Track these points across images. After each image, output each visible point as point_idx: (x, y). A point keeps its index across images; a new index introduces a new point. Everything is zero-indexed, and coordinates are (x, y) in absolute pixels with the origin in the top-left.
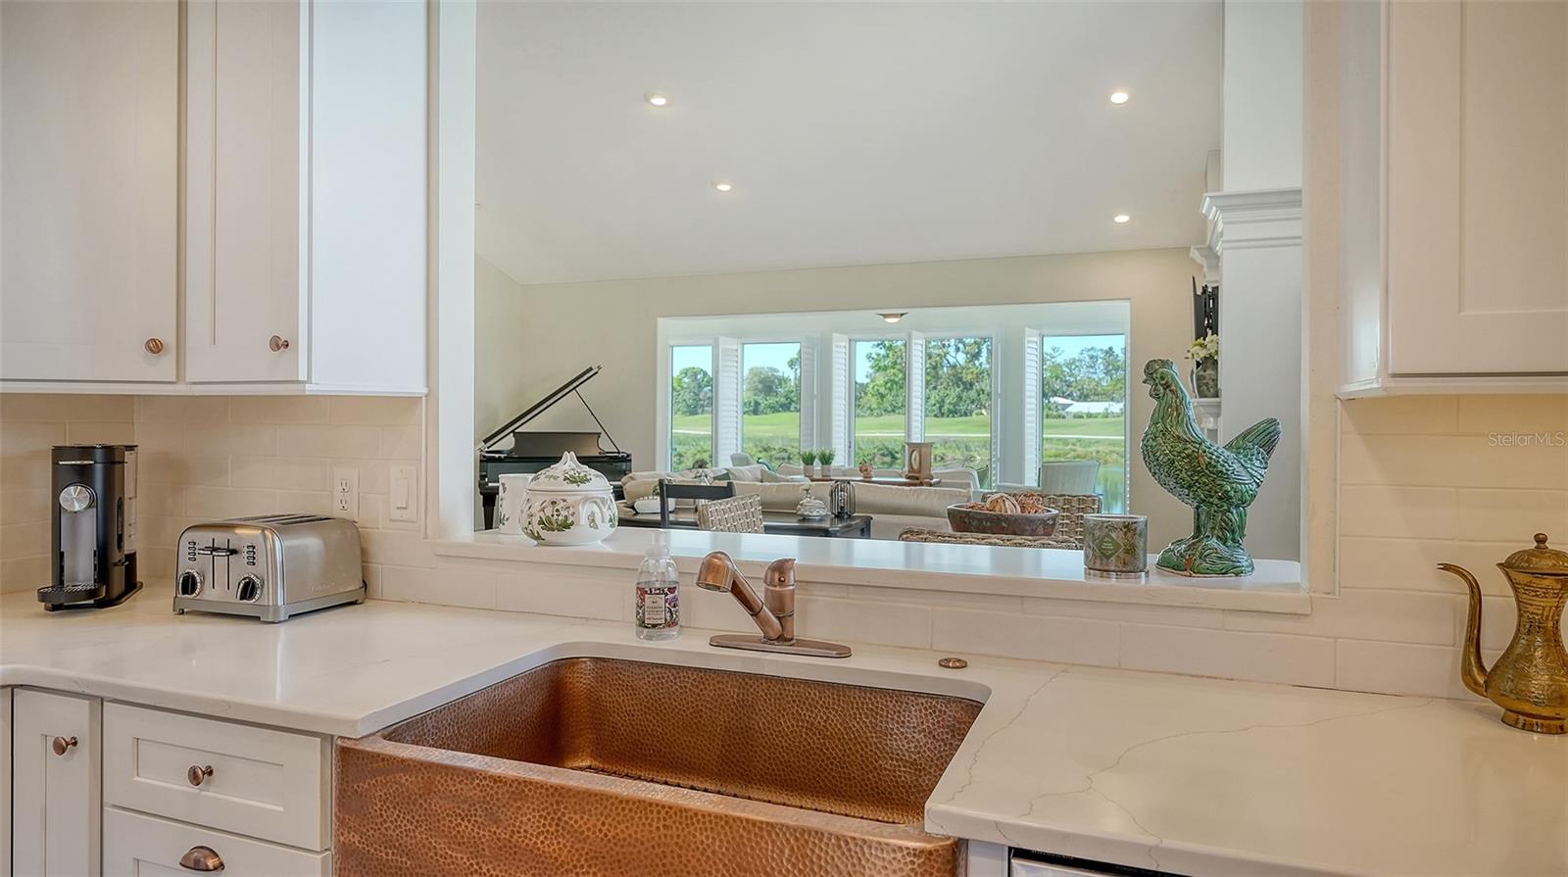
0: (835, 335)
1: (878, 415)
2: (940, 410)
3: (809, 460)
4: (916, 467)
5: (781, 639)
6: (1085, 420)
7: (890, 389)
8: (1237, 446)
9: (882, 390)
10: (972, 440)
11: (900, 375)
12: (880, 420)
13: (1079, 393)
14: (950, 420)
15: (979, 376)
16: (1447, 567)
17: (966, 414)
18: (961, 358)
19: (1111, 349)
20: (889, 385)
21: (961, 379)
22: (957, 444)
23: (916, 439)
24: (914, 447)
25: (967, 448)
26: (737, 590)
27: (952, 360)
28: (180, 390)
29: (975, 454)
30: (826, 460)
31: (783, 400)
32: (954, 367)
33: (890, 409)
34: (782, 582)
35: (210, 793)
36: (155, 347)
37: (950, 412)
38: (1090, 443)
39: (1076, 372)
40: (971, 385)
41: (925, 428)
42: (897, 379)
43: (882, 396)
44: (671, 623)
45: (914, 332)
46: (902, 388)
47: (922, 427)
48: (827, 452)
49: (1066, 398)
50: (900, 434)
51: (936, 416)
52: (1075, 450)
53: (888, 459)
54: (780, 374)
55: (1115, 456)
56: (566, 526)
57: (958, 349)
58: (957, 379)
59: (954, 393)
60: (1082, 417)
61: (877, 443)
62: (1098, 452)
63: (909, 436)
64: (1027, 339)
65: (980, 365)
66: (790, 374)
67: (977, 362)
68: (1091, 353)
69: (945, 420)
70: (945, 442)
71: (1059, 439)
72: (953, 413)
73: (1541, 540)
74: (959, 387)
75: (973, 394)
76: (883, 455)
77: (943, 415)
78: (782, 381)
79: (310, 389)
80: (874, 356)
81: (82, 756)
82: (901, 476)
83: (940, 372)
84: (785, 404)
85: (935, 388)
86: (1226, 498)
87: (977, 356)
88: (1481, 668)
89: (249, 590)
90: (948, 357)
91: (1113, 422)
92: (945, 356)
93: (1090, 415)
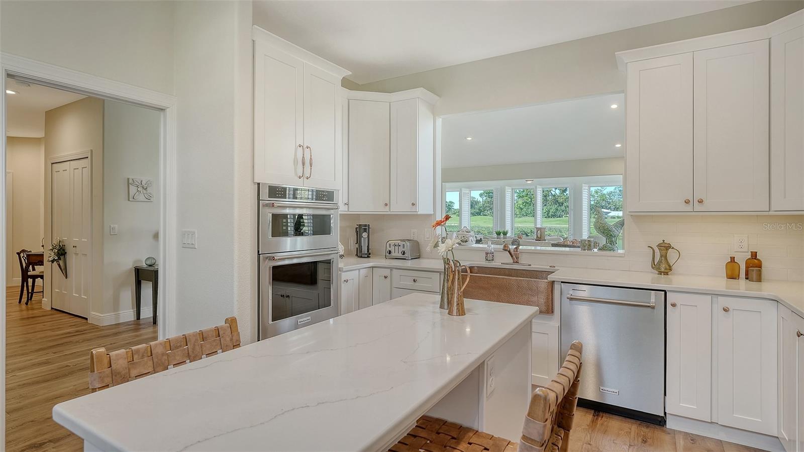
0: (506, 187)
1: (520, 217)
2: (548, 215)
3: (498, 234)
4: (539, 236)
5: (516, 262)
7: (525, 206)
8: (616, 225)
9: (521, 206)
10: (563, 228)
11: (530, 200)
12: (520, 219)
13: (614, 207)
14: (552, 219)
15: (567, 200)
16: (649, 247)
17: (560, 217)
18: (558, 192)
20: (524, 204)
21: (558, 201)
22: (556, 229)
23: (539, 226)
24: (538, 229)
26: (509, 252)
27: (553, 193)
28: (389, 213)
30: (505, 234)
31: (478, 210)
32: (554, 196)
33: (525, 214)
34: (517, 251)
35: (416, 284)
36: (386, 205)
37: (553, 216)
39: (612, 197)
40: (562, 204)
41: (542, 222)
42: (528, 201)
43: (522, 209)
44: (493, 260)
45: (538, 186)
46: (530, 205)
47: (540, 221)
48: (505, 231)
49: (608, 209)
50: (532, 225)
51: (546, 217)
54: (476, 200)
56: (466, 241)
58: (556, 201)
59: (554, 208)
61: (519, 229)
63: (536, 225)
64: (583, 188)
66: (480, 199)
67: (565, 194)
69: (550, 219)
70: (550, 229)
72: (554, 216)
73: (664, 241)
74: (556, 205)
75: (563, 208)
77: (549, 217)
79: (419, 213)
81: (388, 279)
82: (533, 240)
83: (548, 198)
84: (478, 212)
85: (545, 205)
86: (611, 235)
88: (655, 265)
89: (404, 253)
90: (552, 192)
92: (550, 191)
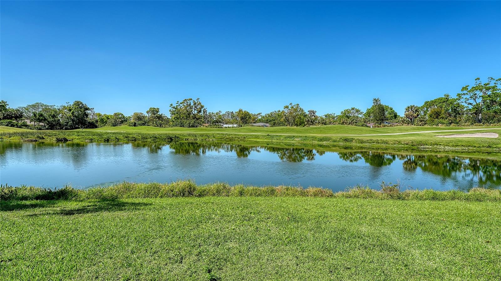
6: (228, 129)
19: (233, 112)
25: (196, 136)
29: (198, 138)
38: (229, 135)
52: (226, 137)
53: (170, 140)
55: (237, 138)
57: (195, 110)
60: (227, 128)
62: (232, 137)
65: (201, 114)
68: (228, 113)
71: (221, 134)
76: (168, 139)
78: (144, 117)
80: (171, 110)
87: (200, 112)
91: (235, 129)
93: (229, 127)
